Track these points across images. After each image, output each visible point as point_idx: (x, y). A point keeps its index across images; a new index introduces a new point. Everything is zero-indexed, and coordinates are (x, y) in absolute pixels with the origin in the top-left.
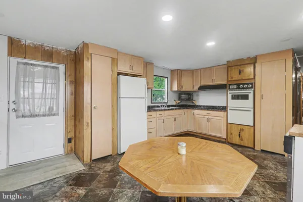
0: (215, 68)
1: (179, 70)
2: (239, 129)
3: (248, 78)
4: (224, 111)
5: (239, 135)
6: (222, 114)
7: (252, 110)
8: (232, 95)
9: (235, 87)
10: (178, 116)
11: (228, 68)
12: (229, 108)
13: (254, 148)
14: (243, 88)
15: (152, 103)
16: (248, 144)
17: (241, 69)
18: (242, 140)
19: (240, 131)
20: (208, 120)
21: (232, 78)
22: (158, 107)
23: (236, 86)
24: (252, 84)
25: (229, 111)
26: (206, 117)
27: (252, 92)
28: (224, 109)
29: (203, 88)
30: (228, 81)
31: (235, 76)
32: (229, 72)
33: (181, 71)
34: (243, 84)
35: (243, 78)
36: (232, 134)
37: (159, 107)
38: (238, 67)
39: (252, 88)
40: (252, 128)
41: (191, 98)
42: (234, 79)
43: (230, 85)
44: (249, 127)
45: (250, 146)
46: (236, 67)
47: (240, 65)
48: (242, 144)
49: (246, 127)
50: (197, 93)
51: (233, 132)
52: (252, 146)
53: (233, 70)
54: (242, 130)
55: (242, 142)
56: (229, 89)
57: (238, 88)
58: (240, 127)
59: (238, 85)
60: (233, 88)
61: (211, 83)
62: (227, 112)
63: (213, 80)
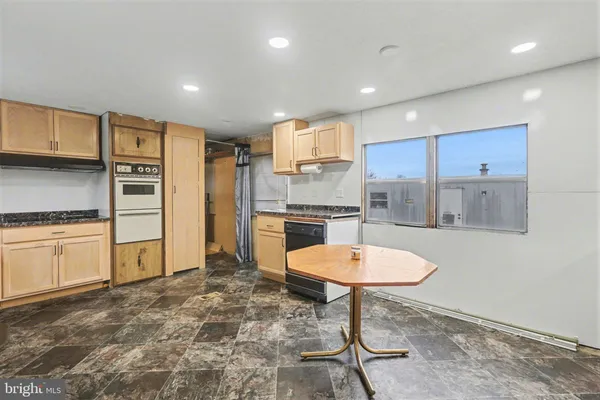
0: (57, 113)
2: (138, 251)
3: (152, 156)
4: (105, 222)
5: (139, 262)
7: (160, 211)
8: (124, 186)
9: (129, 169)
12: (117, 213)
13: (163, 276)
14: (145, 173)
17: (141, 137)
18: (143, 269)
19: (140, 253)
21: (123, 149)
23: (130, 167)
24: (158, 167)
25: (118, 218)
27: (159, 181)
30: (114, 156)
31: (129, 148)
32: (116, 137)
34: (144, 166)
35: (145, 155)
36: (124, 265)
38: (134, 131)
39: (159, 173)
40: (161, 242)
42: (126, 153)
43: (117, 164)
44: (155, 242)
47: (138, 129)
48: (144, 277)
49: (151, 242)
51: (126, 259)
52: (160, 273)
53: (126, 135)
54: (143, 251)
55: (144, 273)
56: (116, 172)
57: (135, 172)
58: (140, 246)
59: (134, 166)
60: (123, 171)
61: (46, 152)
62: (113, 220)
63: (53, 145)
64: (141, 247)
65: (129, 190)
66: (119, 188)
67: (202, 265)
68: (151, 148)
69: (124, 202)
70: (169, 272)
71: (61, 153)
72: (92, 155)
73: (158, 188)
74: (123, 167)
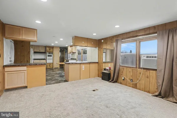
0: (40, 46)
7: (53, 59)
24: (52, 53)
32: (47, 49)
40: (53, 63)
61: (39, 51)
62: (46, 60)
63: (40, 50)
64: (50, 64)
65: (48, 56)
66: (47, 56)
67: (59, 67)
68: (51, 50)
69: (48, 58)
70: (54, 68)
71: (41, 51)
72: (44, 51)
73: (52, 56)
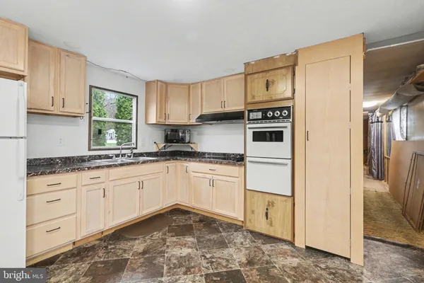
0: (226, 79)
1: (161, 81)
2: (267, 203)
3: (282, 97)
4: (240, 165)
5: (267, 214)
6: (235, 170)
7: (289, 162)
8: (254, 132)
9: (259, 115)
10: (151, 177)
11: (246, 76)
12: (248, 159)
13: (292, 243)
14: (273, 117)
15: (90, 149)
16: (282, 233)
17: (270, 79)
18: (271, 225)
19: (269, 205)
20: (212, 183)
21: (254, 97)
22: (107, 157)
23: (260, 113)
24: (288, 108)
25: (248, 164)
26: (208, 176)
27: (289, 125)
28: (239, 159)
29: (206, 119)
30: (246, 104)
31: (260, 94)
32: (249, 86)
33: (166, 84)
34: (274, 110)
35: (274, 98)
36: (253, 212)
37: (111, 158)
38: (264, 74)
39: (288, 116)
40: (290, 200)
41: (187, 139)
42: (257, 99)
43: (250, 111)
44: (285, 198)
45: (285, 237)
46: (261, 74)
47: (268, 71)
48: (272, 234)
49: (279, 198)
50: (198, 129)
51: (255, 208)
52: (289, 238)
53: (256, 81)
54: (271, 204)
55: (272, 229)
56: (249, 120)
57: (265, 118)
58: (268, 198)
59: (264, 111)
60: (255, 118)
61: (220, 109)
62: (245, 166)
63: (223, 104)
64: (270, 199)
65: (258, 137)
74: (255, 114)
